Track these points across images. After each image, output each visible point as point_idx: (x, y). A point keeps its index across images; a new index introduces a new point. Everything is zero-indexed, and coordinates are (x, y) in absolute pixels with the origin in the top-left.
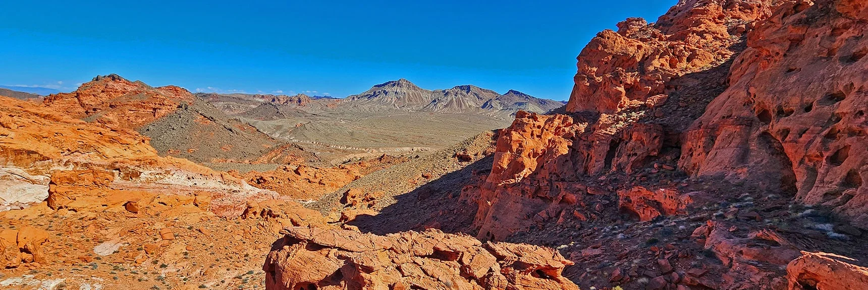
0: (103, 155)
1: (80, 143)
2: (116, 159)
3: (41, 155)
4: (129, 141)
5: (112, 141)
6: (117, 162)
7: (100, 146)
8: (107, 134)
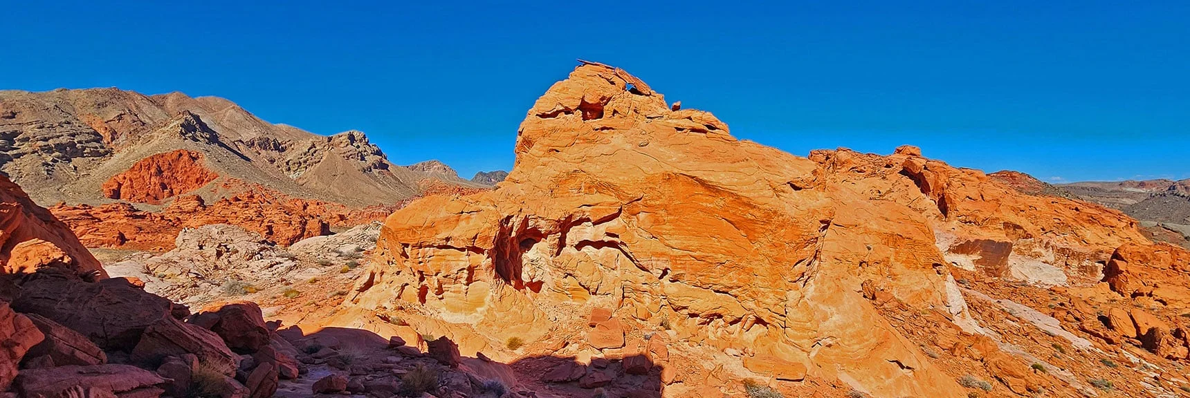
0: (1082, 240)
1: (1056, 221)
2: (1100, 247)
3: (1025, 231)
4: (1114, 222)
5: (1092, 220)
6: (1102, 252)
7: (1079, 227)
8: (1085, 210)
